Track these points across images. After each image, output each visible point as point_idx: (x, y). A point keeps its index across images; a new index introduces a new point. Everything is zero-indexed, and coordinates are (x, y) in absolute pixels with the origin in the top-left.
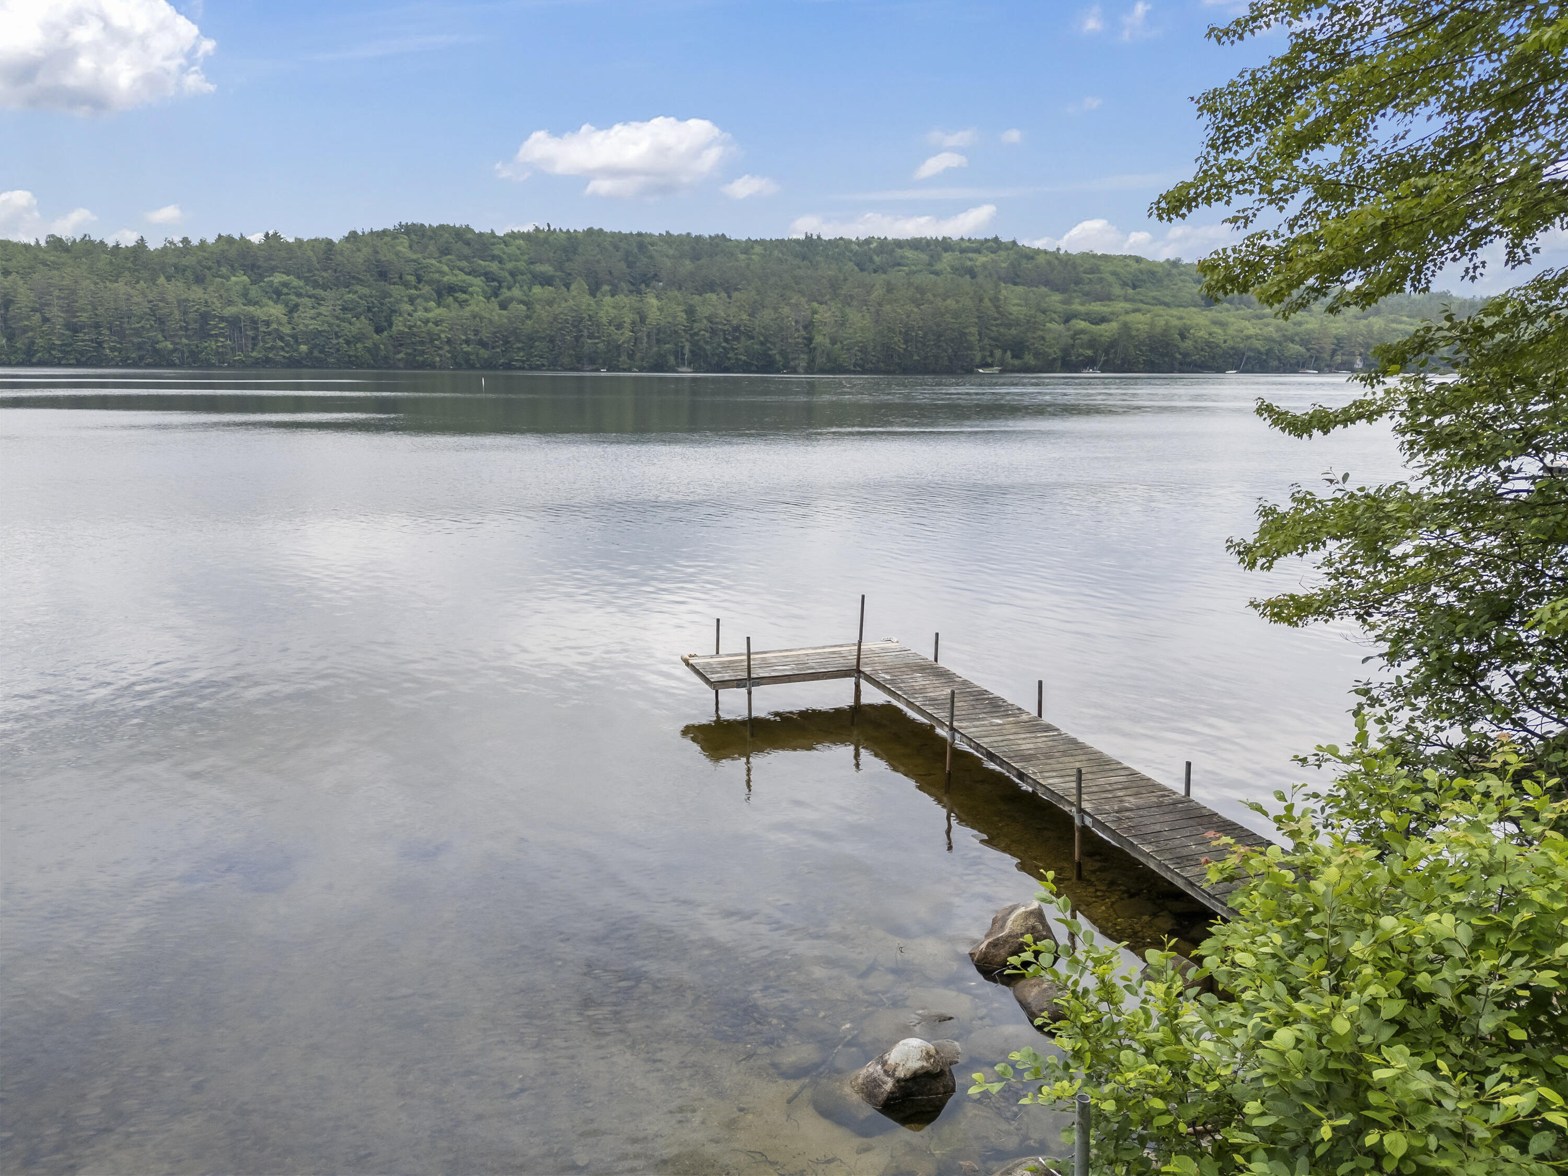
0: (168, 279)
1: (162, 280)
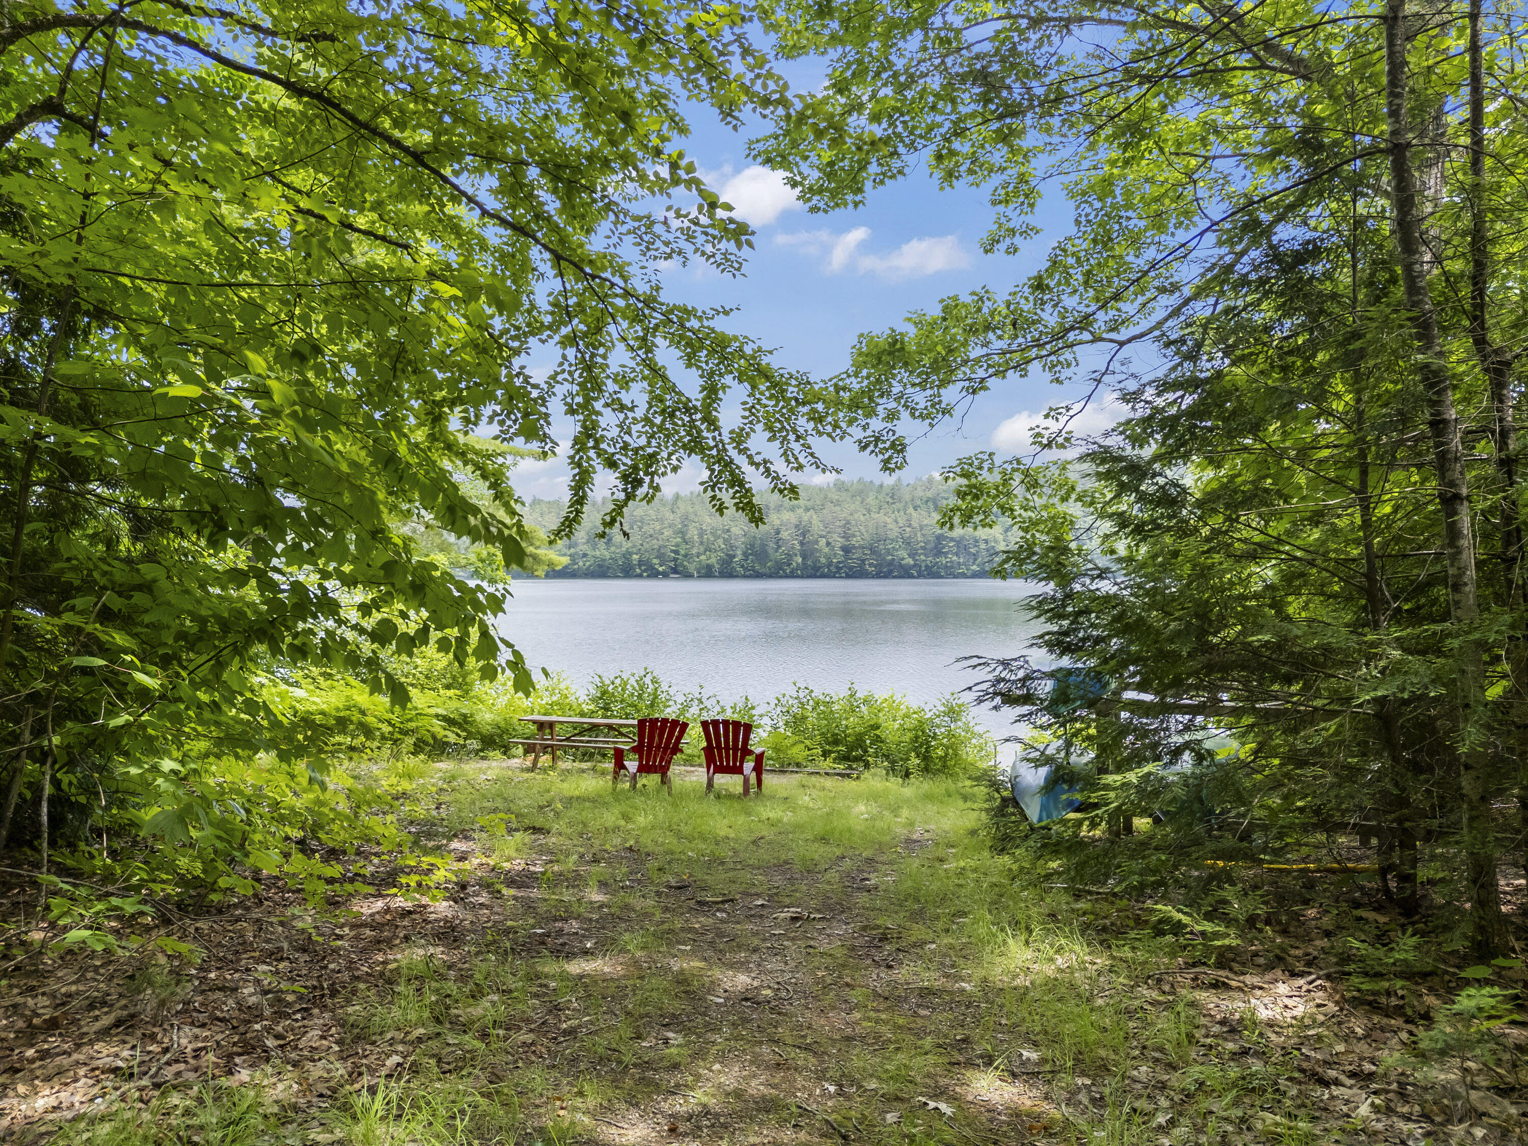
0: (915, 508)
1: (911, 510)
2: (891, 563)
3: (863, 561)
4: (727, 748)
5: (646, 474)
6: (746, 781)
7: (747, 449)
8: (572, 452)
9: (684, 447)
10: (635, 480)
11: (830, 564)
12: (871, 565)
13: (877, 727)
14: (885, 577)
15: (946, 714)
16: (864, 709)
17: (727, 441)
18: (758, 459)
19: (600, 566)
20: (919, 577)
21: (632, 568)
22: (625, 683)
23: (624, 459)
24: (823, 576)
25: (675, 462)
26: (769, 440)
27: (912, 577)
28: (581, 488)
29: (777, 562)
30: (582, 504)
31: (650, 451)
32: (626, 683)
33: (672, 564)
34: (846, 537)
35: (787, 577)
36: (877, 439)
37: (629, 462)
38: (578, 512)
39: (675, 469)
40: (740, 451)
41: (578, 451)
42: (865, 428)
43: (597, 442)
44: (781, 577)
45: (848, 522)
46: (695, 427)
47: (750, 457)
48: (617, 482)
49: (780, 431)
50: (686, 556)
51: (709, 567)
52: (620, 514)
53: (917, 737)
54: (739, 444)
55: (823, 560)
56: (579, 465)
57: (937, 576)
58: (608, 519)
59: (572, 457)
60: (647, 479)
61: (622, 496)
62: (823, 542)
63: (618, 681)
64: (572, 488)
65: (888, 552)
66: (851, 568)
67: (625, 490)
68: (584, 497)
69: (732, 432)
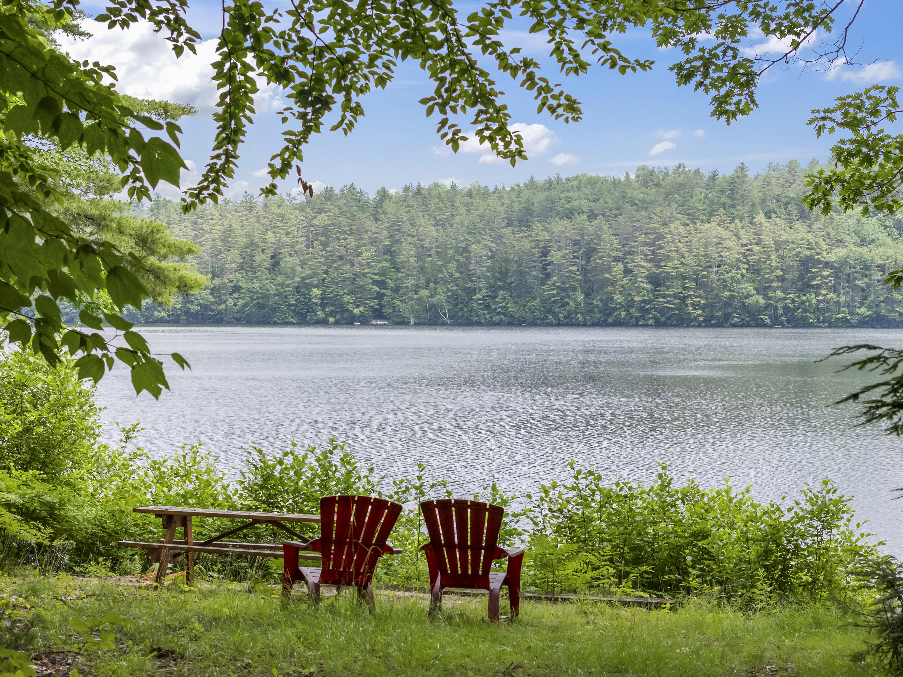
2: (728, 303)
3: (684, 299)
4: (463, 546)
5: (338, 89)
6: (494, 599)
7: (498, 44)
8: (218, 58)
9: (396, 45)
10: (318, 99)
11: (630, 304)
12: (695, 306)
13: (703, 535)
14: (720, 325)
15: (813, 515)
16: (682, 508)
17: (464, 31)
18: (515, 60)
19: (261, 307)
20: (773, 325)
21: (310, 308)
22: (300, 463)
23: (300, 66)
24: (619, 324)
25: (381, 70)
26: (533, 30)
27: (763, 325)
28: (233, 116)
29: (544, 301)
30: (234, 143)
31: (341, 52)
32: (302, 463)
33: (374, 303)
34: (656, 260)
35: (559, 325)
36: (707, 64)
37: (309, 71)
38: (229, 156)
39: (382, 81)
40: (485, 48)
41: (227, 57)
42: (688, 46)
43: (257, 38)
44: (550, 325)
45: (660, 237)
46: (414, 13)
47: (502, 57)
48: (291, 102)
49: (551, 13)
50: (396, 290)
51: (434, 309)
52: (297, 154)
53: (767, 553)
54: (483, 37)
55: (619, 298)
56: (230, 79)
57: (804, 324)
58: (278, 162)
59: (218, 65)
60: (340, 98)
61: (297, 126)
62: (618, 268)
63: (289, 461)
64: (218, 117)
65: (724, 285)
66: (663, 311)
67: (303, 116)
68: (238, 131)
69: (472, 17)
